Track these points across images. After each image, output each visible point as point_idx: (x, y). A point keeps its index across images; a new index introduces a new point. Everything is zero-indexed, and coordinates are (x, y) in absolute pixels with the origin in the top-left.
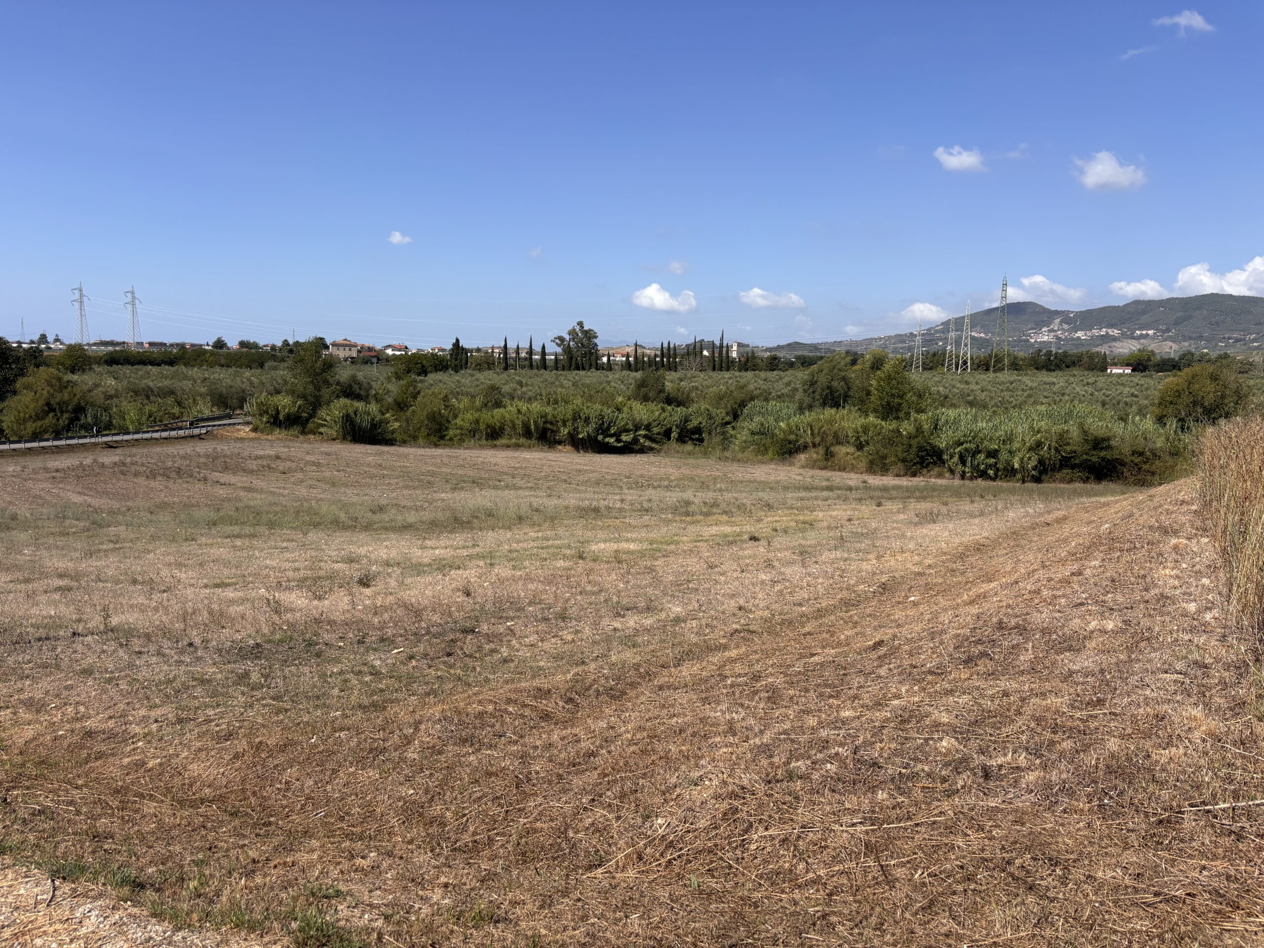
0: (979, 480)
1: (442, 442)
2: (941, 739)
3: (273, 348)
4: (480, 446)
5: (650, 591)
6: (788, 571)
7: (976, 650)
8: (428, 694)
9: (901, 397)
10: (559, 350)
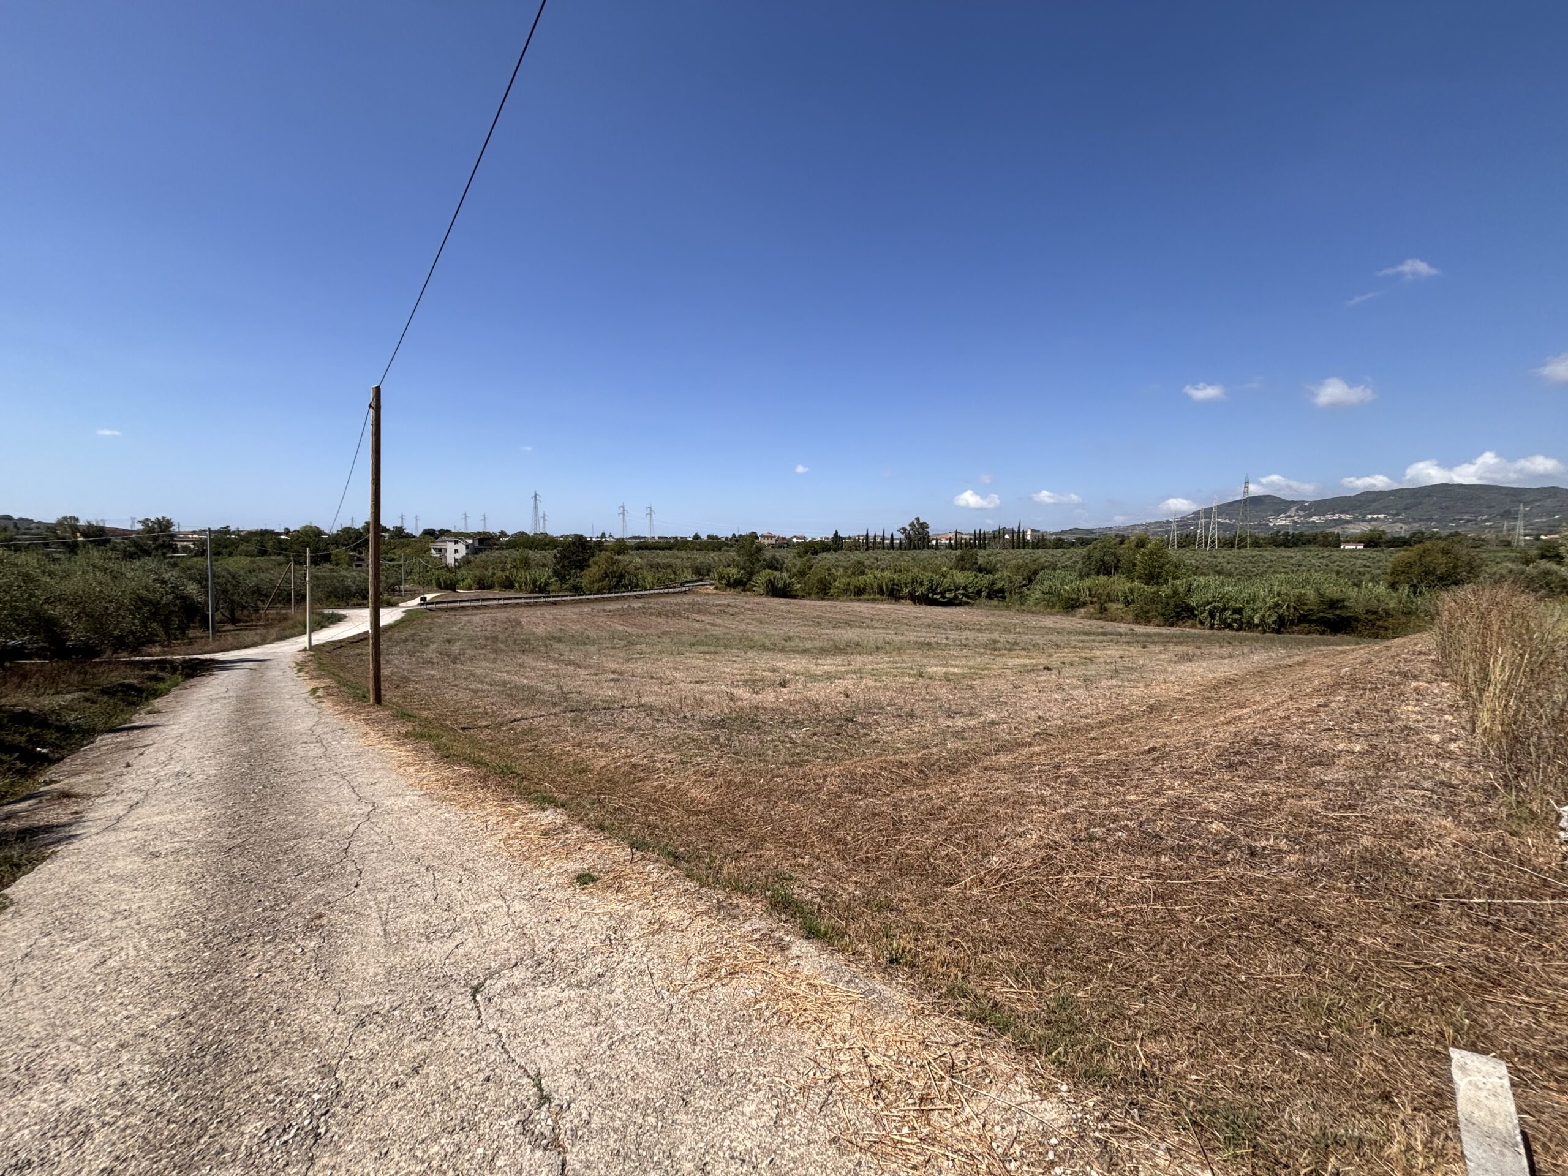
0: (1227, 631)
1: (827, 597)
2: (1211, 823)
4: (851, 600)
5: (971, 701)
6: (1075, 693)
7: (1236, 759)
8: (827, 759)
9: (1161, 567)
10: (903, 536)
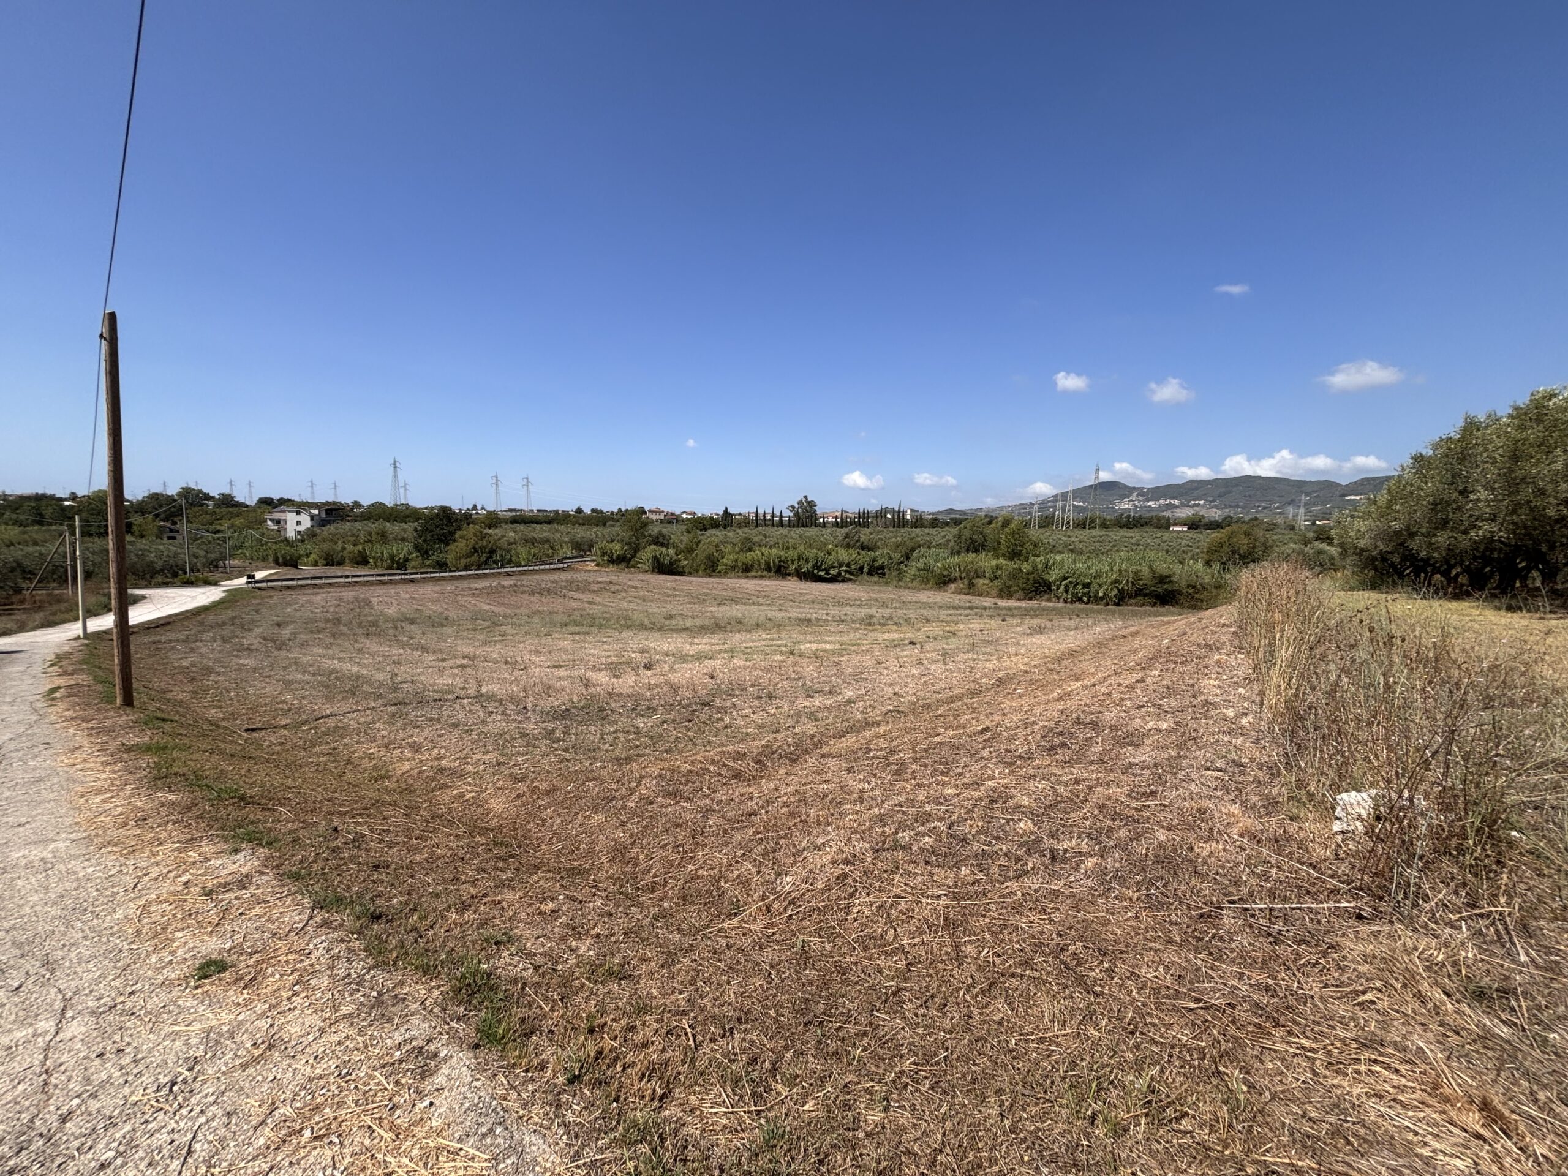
0: (1077, 604)
1: (714, 574)
3: (612, 513)
4: (738, 576)
5: (834, 679)
6: (933, 667)
7: (1057, 741)
9: (1022, 546)
10: (791, 514)
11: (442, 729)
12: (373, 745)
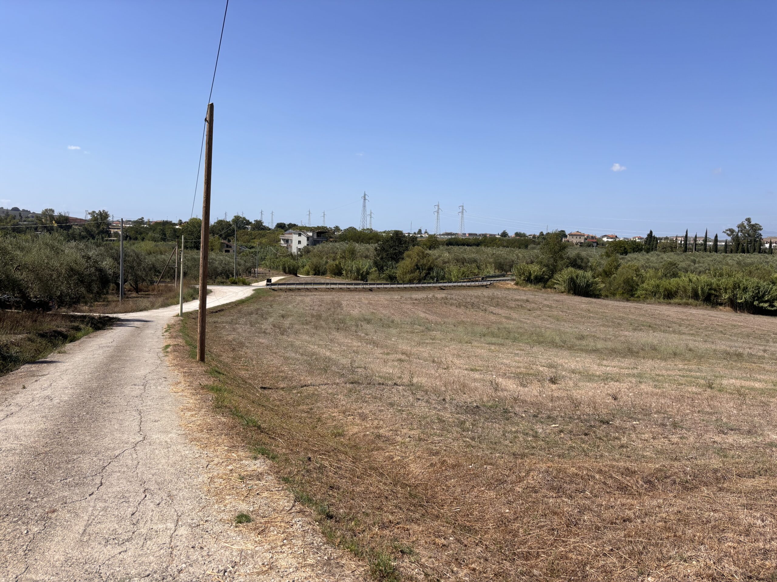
1: (632, 298)
3: (534, 236)
4: (659, 302)
10: (729, 239)
11: (382, 406)
12: (336, 410)
